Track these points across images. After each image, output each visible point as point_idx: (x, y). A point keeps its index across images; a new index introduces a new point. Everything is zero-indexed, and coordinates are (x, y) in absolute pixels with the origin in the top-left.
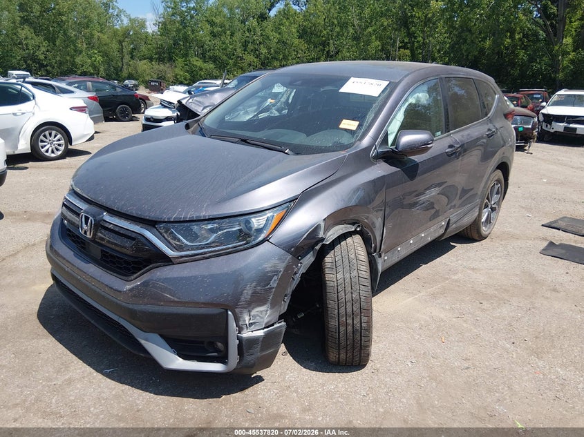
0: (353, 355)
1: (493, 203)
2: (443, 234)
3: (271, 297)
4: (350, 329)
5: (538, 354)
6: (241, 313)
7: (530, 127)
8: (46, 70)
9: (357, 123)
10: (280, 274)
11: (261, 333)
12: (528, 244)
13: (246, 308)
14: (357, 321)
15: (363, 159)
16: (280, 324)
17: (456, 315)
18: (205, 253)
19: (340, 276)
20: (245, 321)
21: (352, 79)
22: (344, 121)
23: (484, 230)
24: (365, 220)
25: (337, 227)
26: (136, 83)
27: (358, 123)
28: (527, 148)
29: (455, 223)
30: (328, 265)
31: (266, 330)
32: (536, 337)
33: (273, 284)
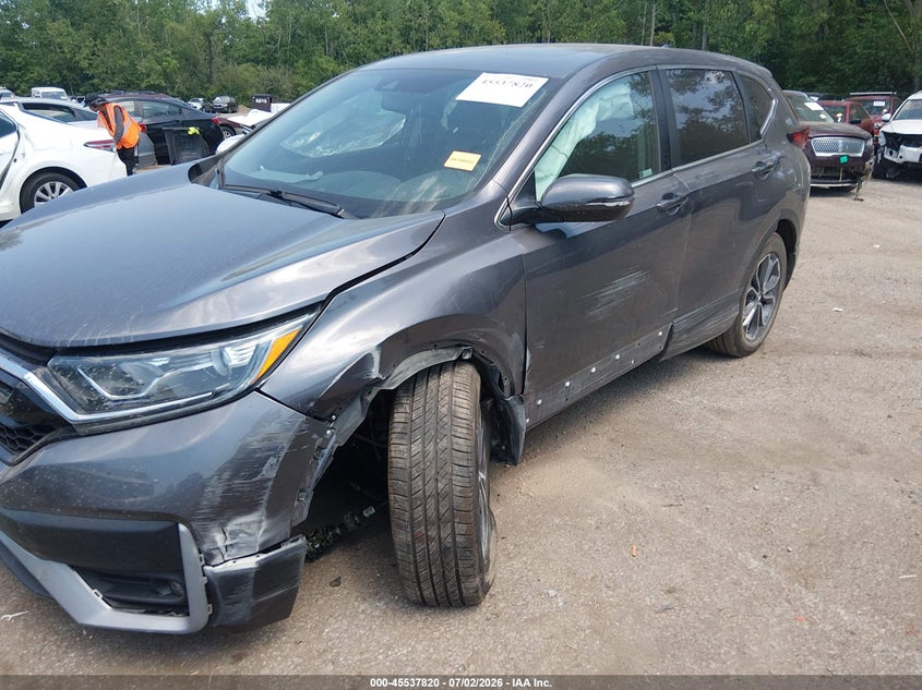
0: (447, 592)
1: (765, 290)
2: (662, 354)
3: (266, 497)
4: (434, 546)
5: (807, 579)
6: (206, 529)
7: (860, 155)
8: (93, 85)
9: (476, 158)
10: (282, 454)
11: (250, 563)
12: (826, 362)
13: (214, 520)
14: (446, 532)
15: (479, 226)
16: (293, 545)
17: (668, 501)
18: (135, 416)
19: (416, 448)
20: (215, 542)
21: (484, 76)
22: (455, 154)
23: (749, 339)
24: (481, 340)
25: (416, 357)
26: (233, 100)
27: (479, 156)
28: (855, 191)
29: (688, 331)
30: (397, 428)
31: (263, 556)
32: (811, 545)
33: (269, 472)
